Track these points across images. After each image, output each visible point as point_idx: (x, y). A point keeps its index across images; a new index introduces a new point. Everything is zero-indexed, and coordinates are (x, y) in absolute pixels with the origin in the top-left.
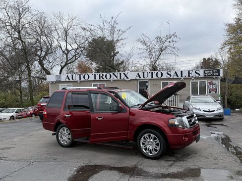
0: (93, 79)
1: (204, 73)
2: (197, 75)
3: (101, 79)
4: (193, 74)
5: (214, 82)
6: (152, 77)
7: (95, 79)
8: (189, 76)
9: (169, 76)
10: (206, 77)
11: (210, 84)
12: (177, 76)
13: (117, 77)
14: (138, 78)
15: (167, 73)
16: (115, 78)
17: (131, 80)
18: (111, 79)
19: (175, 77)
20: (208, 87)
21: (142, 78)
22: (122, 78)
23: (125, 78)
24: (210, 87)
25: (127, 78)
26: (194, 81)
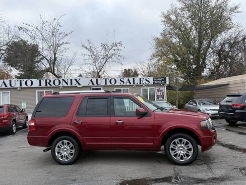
0: (38, 85)
1: (154, 80)
2: (147, 83)
3: (48, 85)
4: (144, 81)
5: (161, 89)
6: (106, 84)
7: (40, 85)
8: (140, 83)
9: (122, 83)
10: (155, 84)
11: (159, 90)
12: (130, 83)
13: (67, 84)
14: (91, 84)
15: (121, 80)
16: (65, 85)
17: (83, 87)
18: (61, 85)
19: (128, 84)
20: (157, 93)
21: (95, 84)
22: (73, 85)
23: (77, 85)
24: (159, 93)
25: (79, 84)
26: (145, 88)
